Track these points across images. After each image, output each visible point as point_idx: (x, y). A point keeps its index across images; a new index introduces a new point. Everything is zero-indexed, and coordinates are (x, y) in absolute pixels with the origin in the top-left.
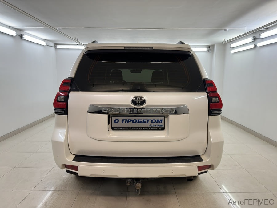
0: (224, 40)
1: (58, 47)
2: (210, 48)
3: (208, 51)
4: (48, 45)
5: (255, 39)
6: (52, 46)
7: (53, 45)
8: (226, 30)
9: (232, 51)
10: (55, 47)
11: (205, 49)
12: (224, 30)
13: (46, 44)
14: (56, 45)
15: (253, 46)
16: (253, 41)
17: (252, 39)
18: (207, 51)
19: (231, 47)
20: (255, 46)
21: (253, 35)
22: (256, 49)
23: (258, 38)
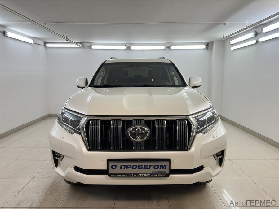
0: (224, 36)
1: (48, 45)
2: (209, 45)
3: (207, 48)
4: (36, 44)
5: (256, 34)
6: (41, 45)
7: (43, 44)
8: (225, 24)
9: (233, 48)
10: (45, 45)
11: (204, 47)
12: (223, 24)
13: (34, 42)
14: (46, 43)
15: (254, 42)
16: (254, 36)
17: (254, 34)
18: (205, 48)
19: (231, 43)
20: (257, 42)
21: (254, 30)
22: (258, 44)
23: (260, 33)
